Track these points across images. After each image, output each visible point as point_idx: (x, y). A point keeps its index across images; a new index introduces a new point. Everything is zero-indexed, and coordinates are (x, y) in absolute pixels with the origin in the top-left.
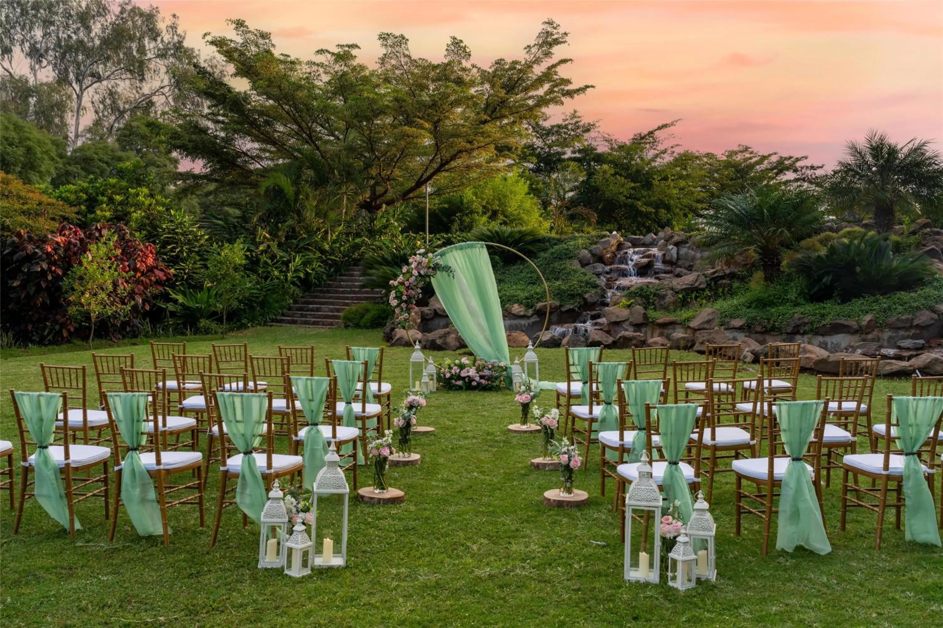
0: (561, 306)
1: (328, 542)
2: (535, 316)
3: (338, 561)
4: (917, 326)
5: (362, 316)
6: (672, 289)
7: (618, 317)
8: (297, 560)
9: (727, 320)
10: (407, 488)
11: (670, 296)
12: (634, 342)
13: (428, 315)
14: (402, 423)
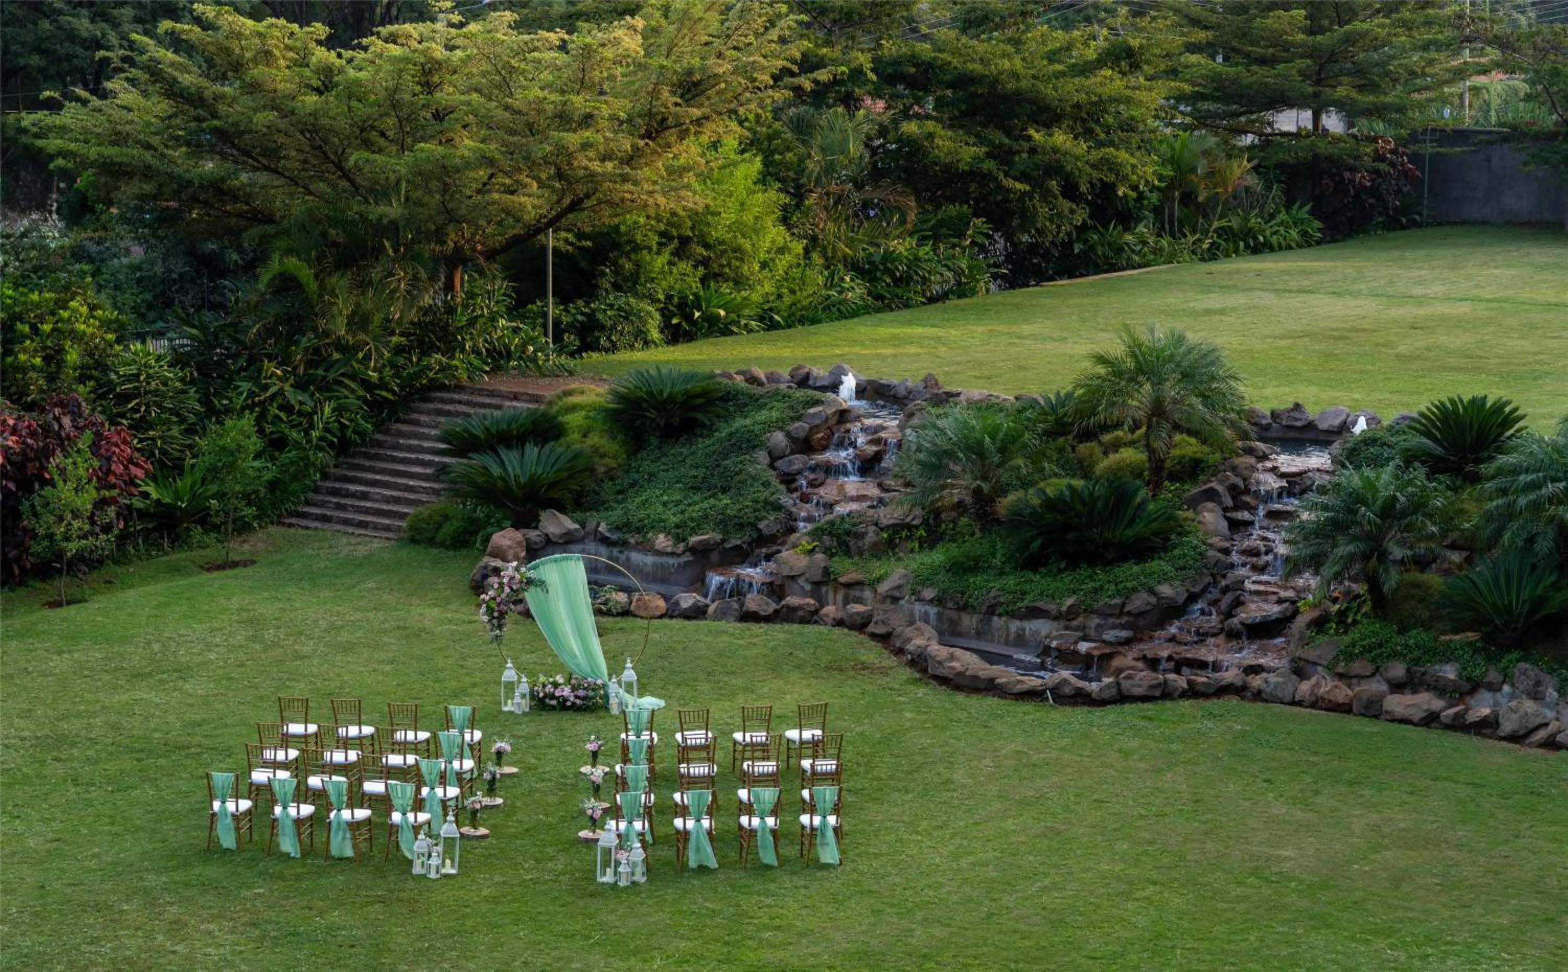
0: (723, 541)
1: (448, 862)
2: (687, 554)
3: (453, 871)
4: (1129, 613)
5: (439, 527)
6: (876, 524)
7: (791, 568)
8: (433, 870)
9: (919, 588)
10: (492, 828)
11: (871, 534)
12: (800, 613)
13: (536, 543)
14: (489, 777)
